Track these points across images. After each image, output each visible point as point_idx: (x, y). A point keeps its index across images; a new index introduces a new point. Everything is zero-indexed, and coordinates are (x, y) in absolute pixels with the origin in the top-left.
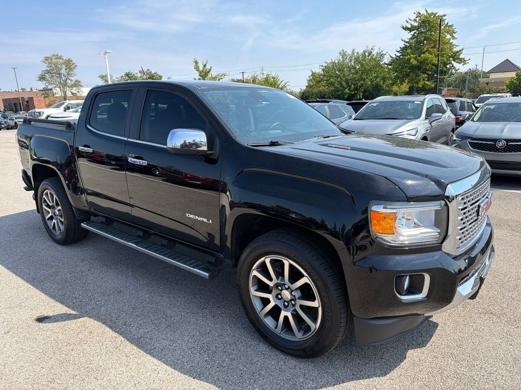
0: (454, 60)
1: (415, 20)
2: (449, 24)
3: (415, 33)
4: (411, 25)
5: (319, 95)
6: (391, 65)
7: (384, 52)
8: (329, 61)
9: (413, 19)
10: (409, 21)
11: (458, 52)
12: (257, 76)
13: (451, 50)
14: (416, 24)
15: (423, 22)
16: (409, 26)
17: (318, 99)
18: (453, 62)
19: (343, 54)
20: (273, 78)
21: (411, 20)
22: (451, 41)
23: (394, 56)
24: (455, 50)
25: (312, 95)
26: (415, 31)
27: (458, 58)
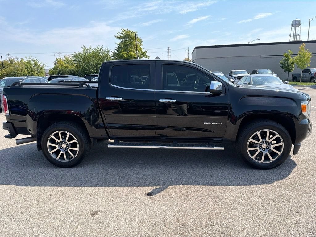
0: (143, 56)
1: (122, 33)
2: (139, 37)
3: (123, 40)
4: (120, 35)
5: (70, 73)
6: (113, 56)
7: (109, 50)
8: (77, 52)
9: (121, 33)
10: (119, 33)
11: (144, 52)
12: (13, 59)
13: (141, 51)
14: (123, 36)
15: (127, 35)
16: (119, 36)
17: (60, 75)
18: (143, 57)
19: (85, 49)
20: (34, 61)
21: (120, 33)
22: (141, 46)
23: (114, 52)
24: (144, 51)
25: (65, 72)
26: (122, 39)
27: (145, 55)
